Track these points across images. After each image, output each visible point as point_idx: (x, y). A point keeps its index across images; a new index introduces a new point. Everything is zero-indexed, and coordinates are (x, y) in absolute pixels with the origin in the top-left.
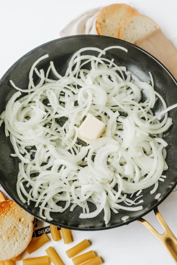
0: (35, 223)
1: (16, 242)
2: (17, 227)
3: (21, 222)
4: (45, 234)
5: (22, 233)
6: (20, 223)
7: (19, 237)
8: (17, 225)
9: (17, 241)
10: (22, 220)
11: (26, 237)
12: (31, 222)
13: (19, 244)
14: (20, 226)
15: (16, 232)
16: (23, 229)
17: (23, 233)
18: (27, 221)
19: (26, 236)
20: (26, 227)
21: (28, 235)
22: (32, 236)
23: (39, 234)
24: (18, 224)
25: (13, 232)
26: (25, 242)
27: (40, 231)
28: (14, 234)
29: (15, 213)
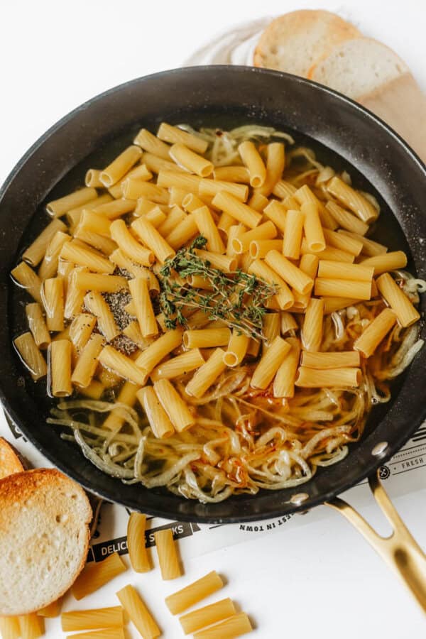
0: (94, 528)
1: (47, 571)
2: (50, 536)
3: (61, 525)
4: (117, 554)
5: (62, 549)
6: (57, 525)
7: (53, 559)
8: (50, 530)
9: (49, 568)
10: (64, 518)
11: (72, 559)
12: (86, 524)
13: (53, 576)
14: (58, 533)
15: (48, 547)
16: (65, 542)
17: (65, 549)
18: (76, 522)
19: (72, 557)
20: (71, 537)
21: (76, 556)
22: (85, 560)
23: (103, 554)
24: (52, 529)
25: (41, 547)
26: (69, 573)
27: (105, 548)
28: (43, 551)
29: (47, 502)
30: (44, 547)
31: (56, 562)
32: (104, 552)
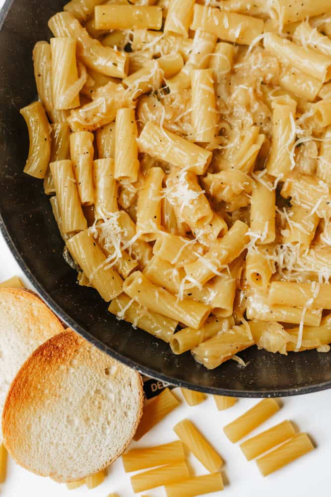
1: (107, 426)
2: (103, 391)
3: (111, 377)
4: (167, 390)
5: (117, 401)
6: (108, 378)
7: (111, 413)
8: (101, 384)
9: (109, 423)
10: (113, 370)
11: (129, 409)
13: (114, 430)
14: (110, 386)
15: (103, 402)
16: (119, 392)
17: (120, 400)
18: (125, 371)
19: (129, 407)
20: (124, 387)
21: (133, 405)
23: (153, 390)
24: (104, 383)
25: (96, 403)
26: (129, 423)
27: (155, 384)
28: (100, 408)
29: (92, 357)
30: (100, 403)
31: (114, 415)
32: (154, 388)
